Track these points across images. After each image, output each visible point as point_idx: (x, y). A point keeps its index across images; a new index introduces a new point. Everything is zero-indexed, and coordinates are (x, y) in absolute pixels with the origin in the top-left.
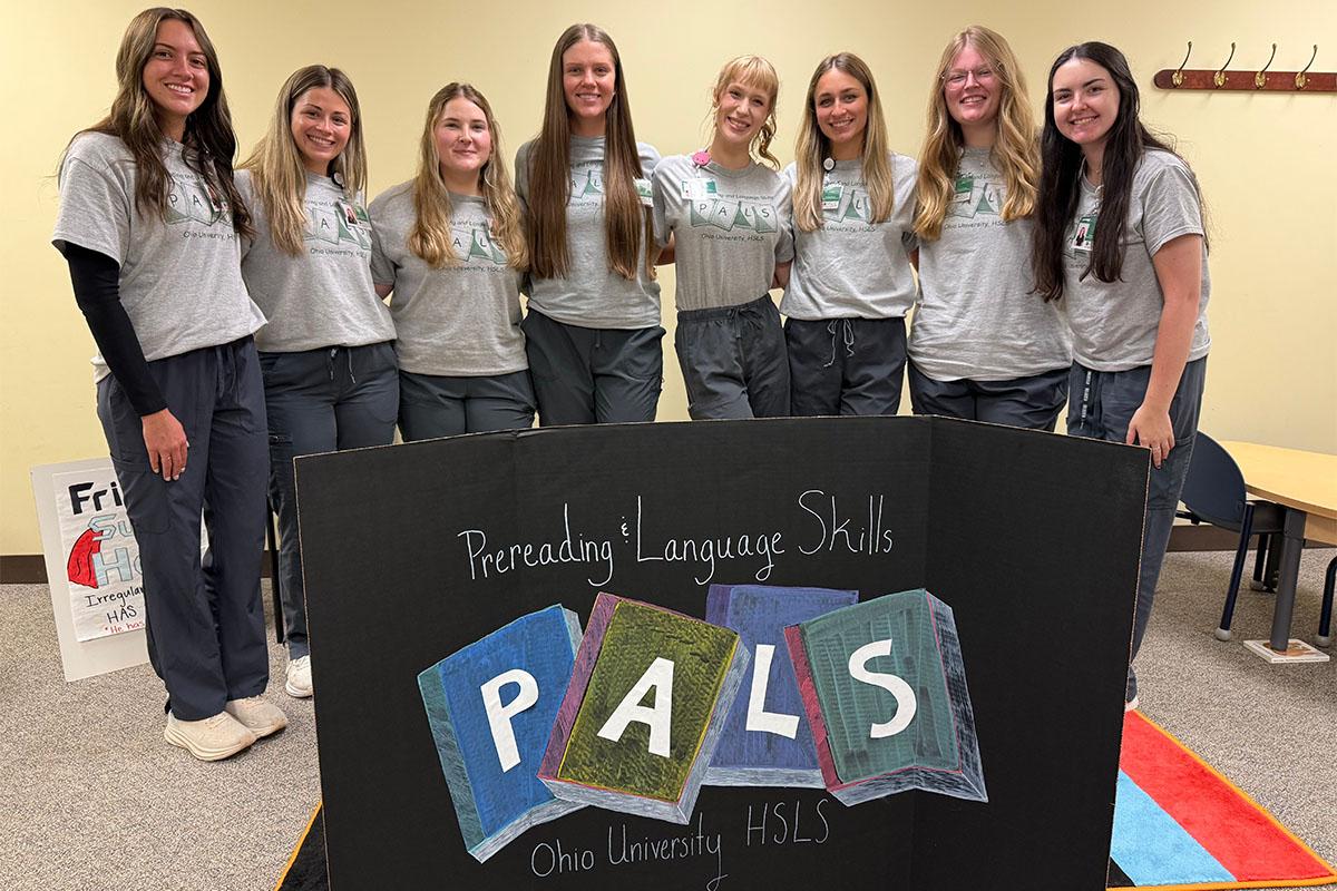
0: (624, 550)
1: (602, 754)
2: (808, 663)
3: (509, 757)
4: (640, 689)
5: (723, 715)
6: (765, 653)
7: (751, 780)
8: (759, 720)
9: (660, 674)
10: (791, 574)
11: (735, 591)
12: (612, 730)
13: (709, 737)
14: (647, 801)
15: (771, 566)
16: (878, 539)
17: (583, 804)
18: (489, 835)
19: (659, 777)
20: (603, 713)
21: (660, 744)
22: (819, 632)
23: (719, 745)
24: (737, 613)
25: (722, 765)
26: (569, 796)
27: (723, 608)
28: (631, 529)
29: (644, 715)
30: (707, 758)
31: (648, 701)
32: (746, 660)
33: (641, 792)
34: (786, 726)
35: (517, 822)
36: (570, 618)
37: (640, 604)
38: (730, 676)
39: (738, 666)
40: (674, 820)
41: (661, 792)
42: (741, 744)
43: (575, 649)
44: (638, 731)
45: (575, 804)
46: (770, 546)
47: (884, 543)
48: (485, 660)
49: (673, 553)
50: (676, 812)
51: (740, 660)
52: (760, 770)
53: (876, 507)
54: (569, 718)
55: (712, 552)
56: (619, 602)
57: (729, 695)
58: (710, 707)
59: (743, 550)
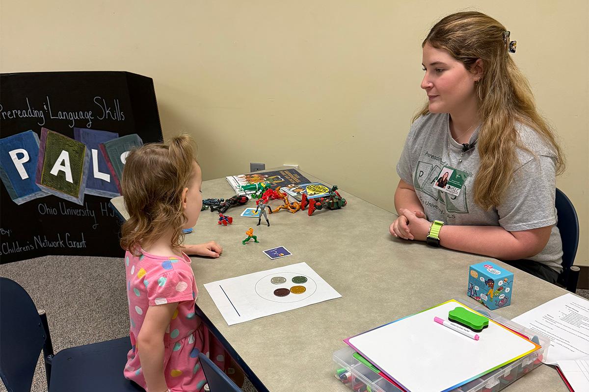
0: (46, 114)
1: (52, 179)
2: (108, 157)
3: (24, 175)
4: (60, 160)
5: (86, 172)
6: (95, 152)
7: (99, 194)
8: (98, 175)
9: (65, 155)
10: (97, 126)
11: (82, 130)
12: (54, 172)
13: (83, 178)
14: (69, 196)
15: (91, 123)
16: (119, 115)
17: (50, 194)
18: (20, 197)
19: (72, 188)
20: (51, 166)
21: (69, 178)
22: (110, 147)
23: (87, 181)
24: (84, 138)
25: (89, 188)
26: (46, 191)
27: (79, 136)
28: (47, 107)
29: (62, 168)
30: (84, 185)
31: (63, 164)
32: (89, 154)
33: (66, 193)
34: (106, 177)
35: (30, 195)
36: (35, 135)
37: (55, 133)
38: (86, 159)
39: (88, 156)
40: (78, 203)
41: (72, 194)
42: (94, 182)
43: (39, 145)
44: (62, 174)
45: (48, 194)
46: (89, 115)
47: (122, 117)
48: (9, 144)
49: (61, 116)
50: (79, 201)
51: (88, 153)
52: (101, 191)
53: (117, 104)
54: (41, 166)
55: (73, 117)
56: (49, 131)
57: (87, 165)
58: (82, 169)
59: (81, 117)
